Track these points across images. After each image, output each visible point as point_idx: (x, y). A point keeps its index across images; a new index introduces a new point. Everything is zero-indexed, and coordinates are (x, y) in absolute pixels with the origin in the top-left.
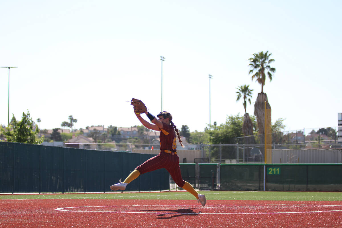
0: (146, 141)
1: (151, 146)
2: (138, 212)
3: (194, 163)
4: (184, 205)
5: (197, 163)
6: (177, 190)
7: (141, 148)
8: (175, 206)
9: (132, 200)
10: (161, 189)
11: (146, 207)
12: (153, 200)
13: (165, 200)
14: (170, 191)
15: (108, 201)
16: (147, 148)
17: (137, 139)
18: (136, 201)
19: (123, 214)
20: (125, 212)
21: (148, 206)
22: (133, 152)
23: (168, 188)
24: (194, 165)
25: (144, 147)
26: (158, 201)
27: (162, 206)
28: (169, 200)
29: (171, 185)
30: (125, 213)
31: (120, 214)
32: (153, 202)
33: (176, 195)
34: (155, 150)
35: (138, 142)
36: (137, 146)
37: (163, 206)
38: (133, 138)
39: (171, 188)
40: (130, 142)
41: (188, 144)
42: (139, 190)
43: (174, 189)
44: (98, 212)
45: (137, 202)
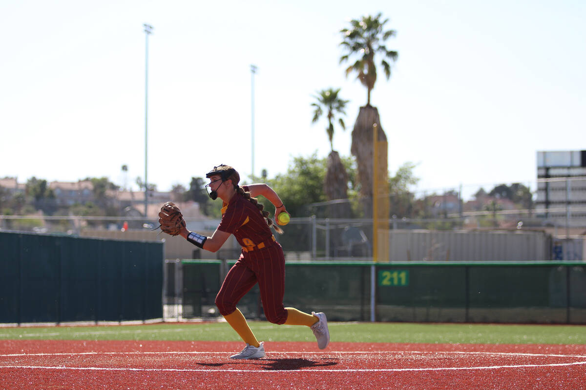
0: (111, 212)
1: (123, 222)
2: (93, 368)
3: (219, 258)
4: (195, 352)
5: (223, 260)
6: (181, 319)
7: (101, 228)
8: (176, 355)
9: (80, 342)
10: (143, 317)
11: (110, 357)
12: (127, 342)
13: (153, 342)
14: (164, 322)
15: (26, 345)
16: (113, 228)
17: (90, 207)
18: (88, 343)
19: (61, 371)
20: (64, 367)
21: (114, 355)
22: (81, 235)
23: (160, 314)
24: (217, 266)
25: (107, 224)
26: (139, 343)
27: (145, 355)
28: (163, 342)
29: (166, 308)
30: (65, 370)
31: (54, 371)
32: (127, 346)
33: (179, 330)
34: (131, 231)
35: (94, 214)
36: (91, 223)
37: (150, 355)
38: (83, 203)
39: (165, 314)
40: (76, 214)
41: (203, 217)
42: (97, 319)
43: (173, 317)
44: (4, 368)
45: (92, 346)
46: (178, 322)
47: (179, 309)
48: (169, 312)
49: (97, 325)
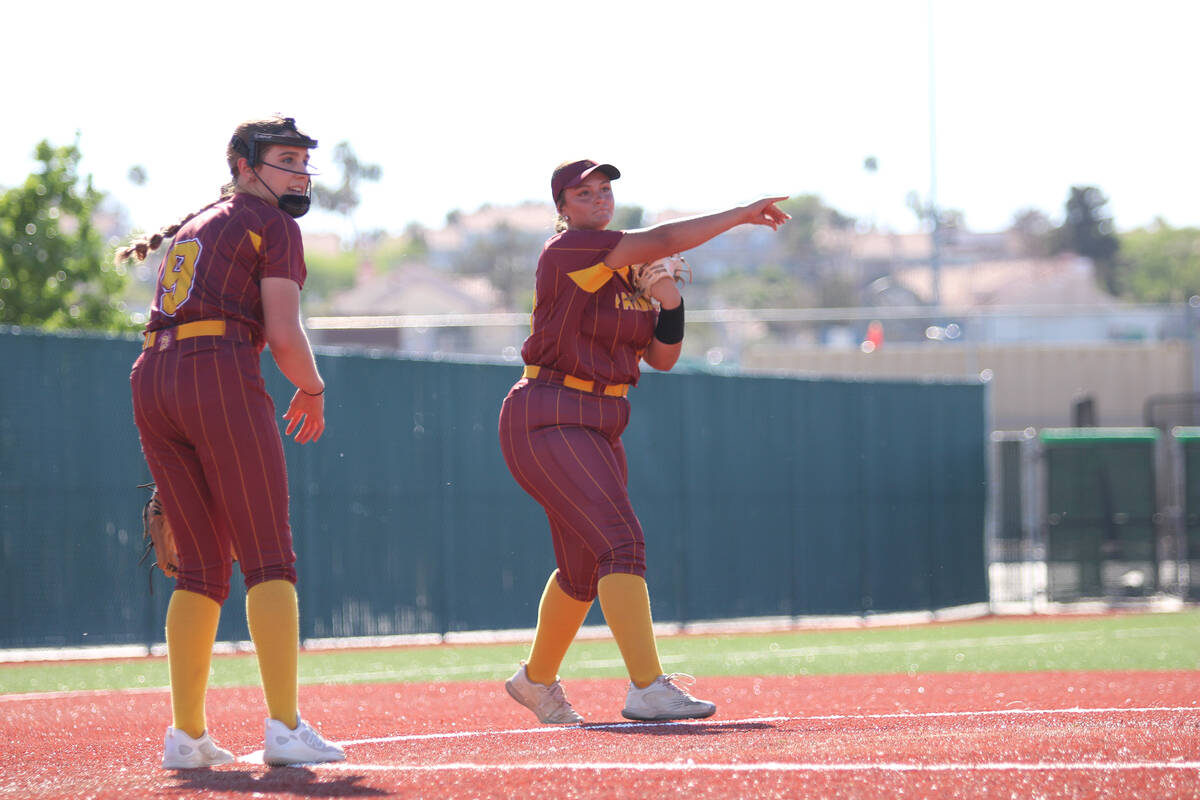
0: (835, 295)
1: (867, 323)
2: (773, 766)
3: (1150, 423)
4: (1076, 710)
5: (1164, 427)
6: (1042, 605)
7: (804, 344)
8: (1020, 719)
9: (746, 683)
10: (933, 599)
11: (826, 729)
12: (879, 680)
13: (957, 677)
14: (990, 616)
15: (588, 694)
16: (840, 341)
17: (772, 280)
18: (769, 685)
19: (679, 776)
20: (691, 765)
21: (840, 726)
22: (744, 367)
23: (979, 591)
24: (1143, 447)
25: (821, 329)
26: (913, 682)
27: (928, 722)
28: (985, 677)
29: (997, 573)
30: (692, 774)
31: (659, 776)
32: (881, 690)
33: (1034, 638)
34: (890, 349)
35: (785, 301)
36: (777, 329)
37: (942, 721)
38: (752, 271)
39: (997, 591)
40: (734, 301)
41: (1105, 303)
42: (797, 610)
43: (1020, 599)
44: (514, 772)
45: (777, 694)
46: (1035, 615)
47: (1035, 574)
48: (1008, 584)
49: (794, 629)
